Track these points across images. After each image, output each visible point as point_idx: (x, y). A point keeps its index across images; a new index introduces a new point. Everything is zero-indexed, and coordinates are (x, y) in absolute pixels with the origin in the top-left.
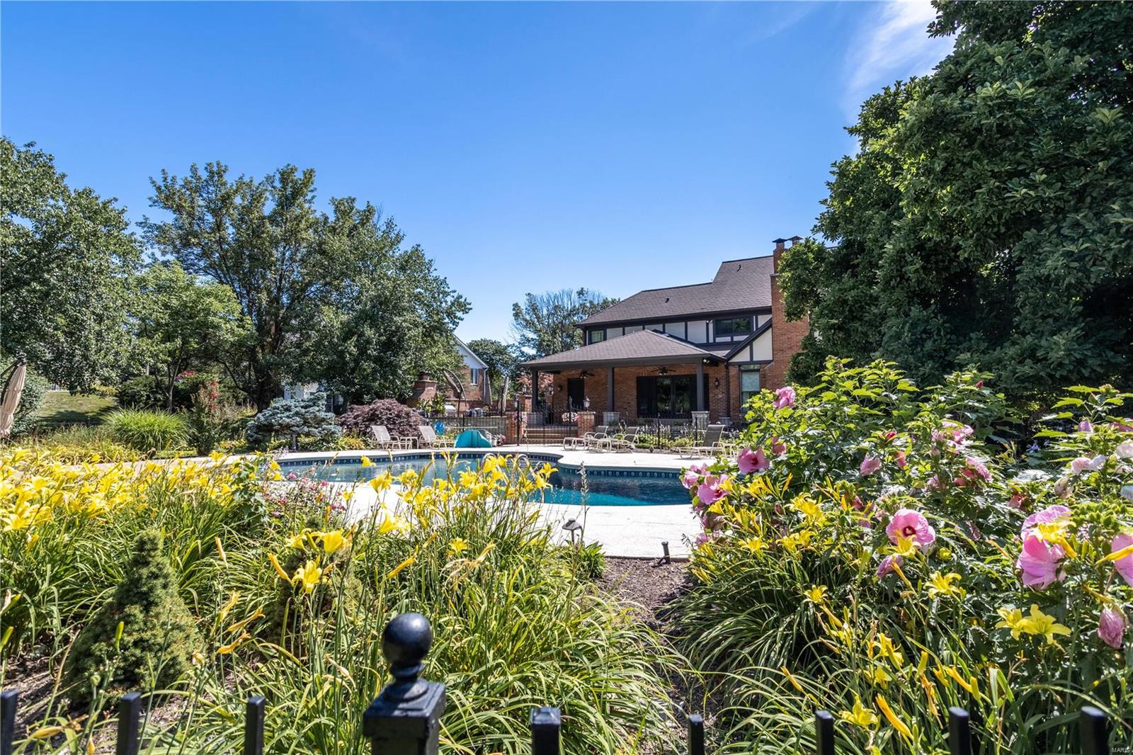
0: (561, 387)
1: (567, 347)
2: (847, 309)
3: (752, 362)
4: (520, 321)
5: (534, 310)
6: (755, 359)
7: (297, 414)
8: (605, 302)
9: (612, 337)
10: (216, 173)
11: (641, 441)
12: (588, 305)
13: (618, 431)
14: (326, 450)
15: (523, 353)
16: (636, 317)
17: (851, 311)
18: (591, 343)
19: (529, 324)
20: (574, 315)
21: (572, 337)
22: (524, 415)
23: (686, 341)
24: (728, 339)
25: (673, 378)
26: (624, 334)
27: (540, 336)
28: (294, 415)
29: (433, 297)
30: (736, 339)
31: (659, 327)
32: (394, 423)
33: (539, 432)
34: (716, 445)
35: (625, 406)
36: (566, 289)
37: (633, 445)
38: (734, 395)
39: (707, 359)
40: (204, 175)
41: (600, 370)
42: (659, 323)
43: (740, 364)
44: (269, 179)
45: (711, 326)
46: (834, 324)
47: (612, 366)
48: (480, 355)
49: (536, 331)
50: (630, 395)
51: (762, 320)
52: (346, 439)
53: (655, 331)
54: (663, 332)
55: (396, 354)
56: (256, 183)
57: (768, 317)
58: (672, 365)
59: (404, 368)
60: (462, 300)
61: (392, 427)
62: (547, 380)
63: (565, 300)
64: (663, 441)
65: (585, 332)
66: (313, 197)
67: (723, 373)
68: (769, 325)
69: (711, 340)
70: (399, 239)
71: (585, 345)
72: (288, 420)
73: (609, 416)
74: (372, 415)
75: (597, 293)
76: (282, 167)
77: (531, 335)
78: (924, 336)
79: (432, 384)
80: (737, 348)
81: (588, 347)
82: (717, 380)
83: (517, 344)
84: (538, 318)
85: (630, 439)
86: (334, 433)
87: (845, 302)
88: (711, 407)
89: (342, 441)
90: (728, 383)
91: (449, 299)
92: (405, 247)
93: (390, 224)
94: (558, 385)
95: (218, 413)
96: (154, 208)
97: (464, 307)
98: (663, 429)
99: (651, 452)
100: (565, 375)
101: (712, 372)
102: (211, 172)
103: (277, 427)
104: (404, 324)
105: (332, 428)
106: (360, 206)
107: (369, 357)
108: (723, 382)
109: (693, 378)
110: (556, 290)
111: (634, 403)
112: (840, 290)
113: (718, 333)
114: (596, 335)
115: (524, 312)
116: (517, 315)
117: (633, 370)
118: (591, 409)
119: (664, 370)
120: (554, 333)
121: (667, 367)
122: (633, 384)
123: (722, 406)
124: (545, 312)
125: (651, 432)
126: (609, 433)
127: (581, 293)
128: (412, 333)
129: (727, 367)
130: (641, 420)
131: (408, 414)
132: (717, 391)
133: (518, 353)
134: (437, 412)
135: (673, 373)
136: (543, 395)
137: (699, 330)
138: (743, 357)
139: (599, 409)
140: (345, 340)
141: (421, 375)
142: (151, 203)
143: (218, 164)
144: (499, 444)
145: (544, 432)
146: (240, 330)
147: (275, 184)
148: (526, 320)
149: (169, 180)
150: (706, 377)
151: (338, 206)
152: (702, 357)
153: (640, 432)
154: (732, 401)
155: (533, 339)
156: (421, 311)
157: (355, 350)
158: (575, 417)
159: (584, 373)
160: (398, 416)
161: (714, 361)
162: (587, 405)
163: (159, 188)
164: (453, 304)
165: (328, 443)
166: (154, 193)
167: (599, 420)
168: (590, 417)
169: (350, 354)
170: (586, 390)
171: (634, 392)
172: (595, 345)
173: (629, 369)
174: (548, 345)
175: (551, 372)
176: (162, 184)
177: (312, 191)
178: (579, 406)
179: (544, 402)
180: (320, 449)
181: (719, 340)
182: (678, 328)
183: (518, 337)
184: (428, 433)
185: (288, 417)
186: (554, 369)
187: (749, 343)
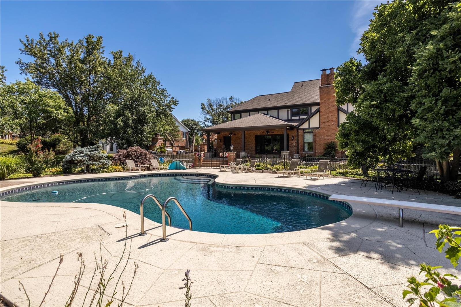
0: (220, 140)
1: (224, 122)
2: (383, 95)
3: (309, 128)
4: (204, 111)
5: (210, 106)
6: (311, 127)
7: (86, 155)
8: (241, 103)
9: (244, 117)
10: (53, 38)
11: (257, 166)
12: (234, 104)
13: (247, 161)
14: (102, 173)
15: (205, 125)
16: (255, 108)
17: (385, 96)
18: (234, 119)
19: (208, 112)
20: (228, 108)
21: (227, 118)
22: (202, 154)
23: (278, 118)
24: (297, 118)
25: (272, 135)
26: (249, 115)
27: (213, 117)
28: (84, 156)
29: (160, 98)
30: (301, 117)
31: (266, 112)
32: (138, 158)
33: (209, 161)
34: (296, 170)
35: (250, 149)
36: (224, 97)
37: (254, 169)
38: (300, 143)
39: (289, 127)
40: (47, 39)
41: (238, 132)
42: (266, 110)
43: (304, 129)
44: (81, 42)
45: (290, 112)
46: (373, 105)
47: (244, 130)
48: (186, 126)
49: (211, 115)
50: (252, 143)
51: (314, 109)
52: (113, 167)
53: (264, 114)
54: (268, 115)
55: (143, 125)
56: (75, 44)
57: (317, 107)
58: (272, 130)
59: (147, 131)
60: (174, 100)
61: (137, 160)
62: (215, 136)
63: (224, 102)
64: (268, 166)
65: (232, 115)
66: (103, 51)
67: (296, 133)
68: (318, 111)
69: (290, 118)
70: (143, 70)
71: (232, 120)
72: (81, 158)
73: (242, 154)
74: (128, 154)
75: (238, 99)
76: (87, 35)
77: (209, 117)
78: (455, 108)
79: (161, 139)
80: (303, 122)
81: (233, 121)
82: (293, 137)
83: (203, 121)
84: (212, 109)
85: (252, 166)
86: (106, 164)
87: (381, 91)
88: (290, 149)
89: (111, 167)
90: (298, 138)
91: (168, 99)
92: (146, 74)
93: (138, 63)
94: (219, 139)
95: (42, 155)
96: (22, 54)
97: (175, 103)
98: (268, 160)
99: (263, 172)
100: (222, 134)
101: (290, 133)
102: (51, 37)
103: (75, 162)
104: (146, 111)
105: (105, 162)
106: (125, 55)
107: (129, 127)
108: (296, 138)
109: (282, 136)
110: (220, 97)
111: (254, 147)
112: (377, 84)
113: (293, 114)
114: (237, 116)
115: (206, 107)
116: (203, 108)
117: (254, 132)
118: (234, 150)
119: (268, 132)
120: (219, 116)
121: (269, 131)
122: (254, 138)
123: (295, 149)
124: (215, 107)
125: (262, 162)
126: (242, 162)
127: (231, 99)
128: (150, 115)
129: (298, 131)
130: (258, 155)
131: (145, 154)
132: (293, 142)
133: (203, 125)
134: (162, 152)
135: (272, 133)
136: (212, 144)
137: (284, 114)
138: (305, 126)
139: (238, 150)
140: (117, 119)
141: (156, 135)
142: (21, 52)
143: (54, 33)
144: (190, 168)
145: (211, 161)
146: (65, 113)
147: (83, 44)
148: (207, 111)
149: (30, 40)
150: (288, 135)
151: (114, 54)
152: (287, 126)
153: (257, 162)
154: (300, 147)
155: (210, 119)
156: (155, 105)
157: (122, 123)
158: (226, 154)
159: (231, 133)
160: (140, 155)
161: (292, 128)
162: (232, 148)
163: (25, 44)
164: (170, 101)
165: (104, 169)
166: (23, 48)
167: (238, 156)
168: (233, 154)
169: (119, 125)
170: (232, 141)
171: (254, 142)
172: (236, 121)
173: (252, 132)
174: (216, 121)
175: (216, 133)
176: (26, 43)
177: (102, 48)
178: (228, 149)
179: (213, 147)
180: (99, 172)
181: (293, 118)
182: (274, 113)
183: (204, 118)
184: (155, 163)
185: (81, 156)
186: (218, 132)
187: (308, 119)
